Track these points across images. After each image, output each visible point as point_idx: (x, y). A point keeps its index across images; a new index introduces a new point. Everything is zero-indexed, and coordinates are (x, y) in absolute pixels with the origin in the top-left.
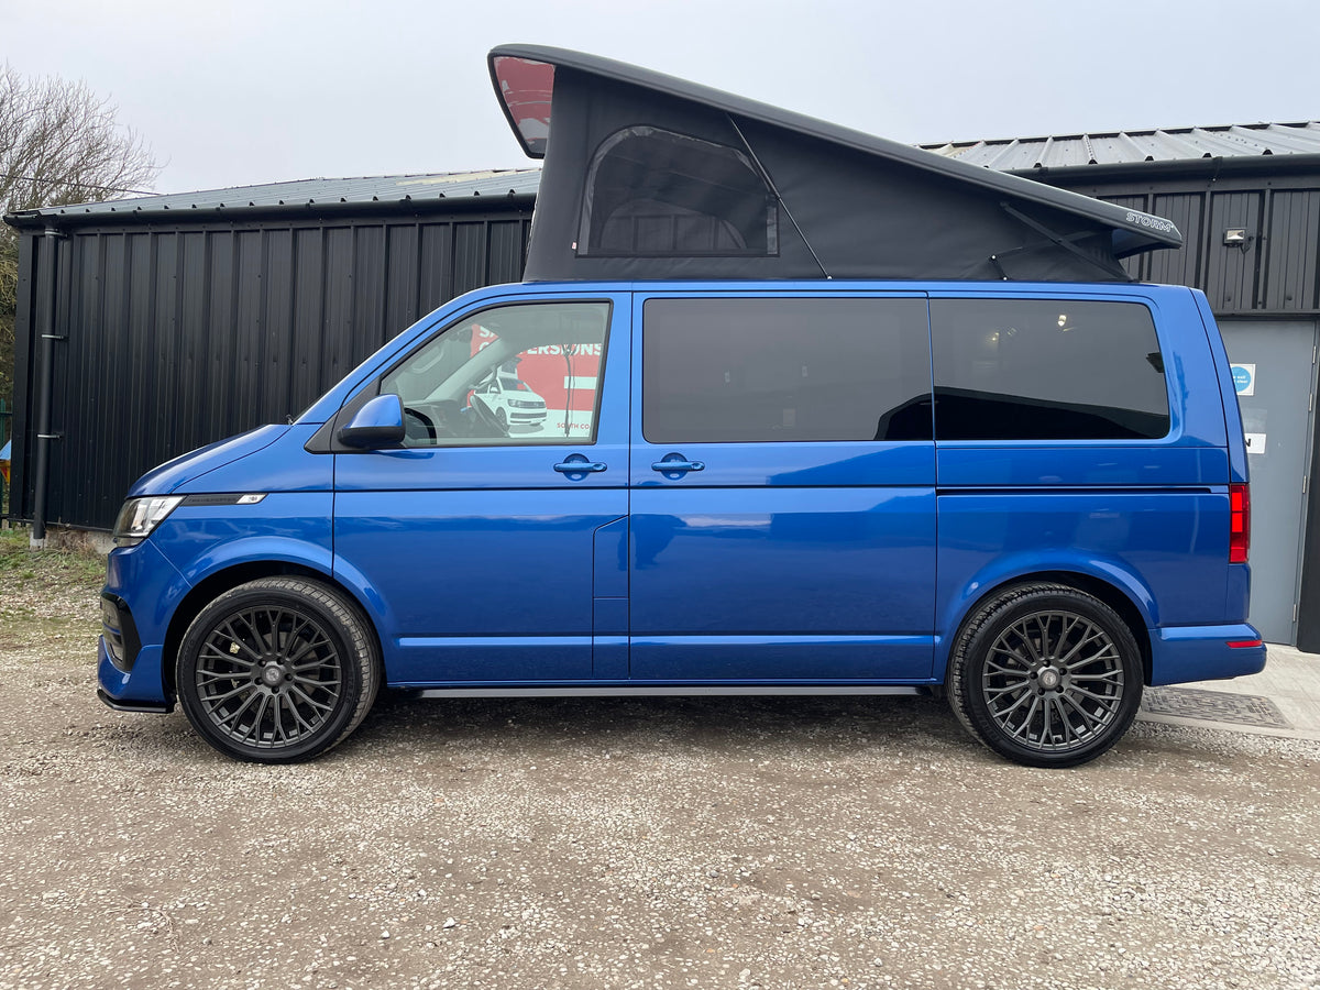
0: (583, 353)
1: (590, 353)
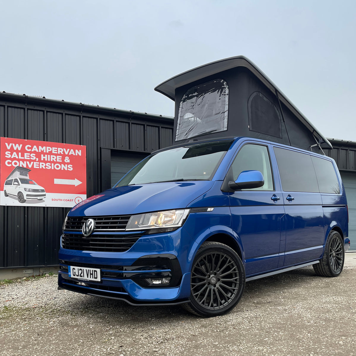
0: (62, 169)
1: (66, 169)
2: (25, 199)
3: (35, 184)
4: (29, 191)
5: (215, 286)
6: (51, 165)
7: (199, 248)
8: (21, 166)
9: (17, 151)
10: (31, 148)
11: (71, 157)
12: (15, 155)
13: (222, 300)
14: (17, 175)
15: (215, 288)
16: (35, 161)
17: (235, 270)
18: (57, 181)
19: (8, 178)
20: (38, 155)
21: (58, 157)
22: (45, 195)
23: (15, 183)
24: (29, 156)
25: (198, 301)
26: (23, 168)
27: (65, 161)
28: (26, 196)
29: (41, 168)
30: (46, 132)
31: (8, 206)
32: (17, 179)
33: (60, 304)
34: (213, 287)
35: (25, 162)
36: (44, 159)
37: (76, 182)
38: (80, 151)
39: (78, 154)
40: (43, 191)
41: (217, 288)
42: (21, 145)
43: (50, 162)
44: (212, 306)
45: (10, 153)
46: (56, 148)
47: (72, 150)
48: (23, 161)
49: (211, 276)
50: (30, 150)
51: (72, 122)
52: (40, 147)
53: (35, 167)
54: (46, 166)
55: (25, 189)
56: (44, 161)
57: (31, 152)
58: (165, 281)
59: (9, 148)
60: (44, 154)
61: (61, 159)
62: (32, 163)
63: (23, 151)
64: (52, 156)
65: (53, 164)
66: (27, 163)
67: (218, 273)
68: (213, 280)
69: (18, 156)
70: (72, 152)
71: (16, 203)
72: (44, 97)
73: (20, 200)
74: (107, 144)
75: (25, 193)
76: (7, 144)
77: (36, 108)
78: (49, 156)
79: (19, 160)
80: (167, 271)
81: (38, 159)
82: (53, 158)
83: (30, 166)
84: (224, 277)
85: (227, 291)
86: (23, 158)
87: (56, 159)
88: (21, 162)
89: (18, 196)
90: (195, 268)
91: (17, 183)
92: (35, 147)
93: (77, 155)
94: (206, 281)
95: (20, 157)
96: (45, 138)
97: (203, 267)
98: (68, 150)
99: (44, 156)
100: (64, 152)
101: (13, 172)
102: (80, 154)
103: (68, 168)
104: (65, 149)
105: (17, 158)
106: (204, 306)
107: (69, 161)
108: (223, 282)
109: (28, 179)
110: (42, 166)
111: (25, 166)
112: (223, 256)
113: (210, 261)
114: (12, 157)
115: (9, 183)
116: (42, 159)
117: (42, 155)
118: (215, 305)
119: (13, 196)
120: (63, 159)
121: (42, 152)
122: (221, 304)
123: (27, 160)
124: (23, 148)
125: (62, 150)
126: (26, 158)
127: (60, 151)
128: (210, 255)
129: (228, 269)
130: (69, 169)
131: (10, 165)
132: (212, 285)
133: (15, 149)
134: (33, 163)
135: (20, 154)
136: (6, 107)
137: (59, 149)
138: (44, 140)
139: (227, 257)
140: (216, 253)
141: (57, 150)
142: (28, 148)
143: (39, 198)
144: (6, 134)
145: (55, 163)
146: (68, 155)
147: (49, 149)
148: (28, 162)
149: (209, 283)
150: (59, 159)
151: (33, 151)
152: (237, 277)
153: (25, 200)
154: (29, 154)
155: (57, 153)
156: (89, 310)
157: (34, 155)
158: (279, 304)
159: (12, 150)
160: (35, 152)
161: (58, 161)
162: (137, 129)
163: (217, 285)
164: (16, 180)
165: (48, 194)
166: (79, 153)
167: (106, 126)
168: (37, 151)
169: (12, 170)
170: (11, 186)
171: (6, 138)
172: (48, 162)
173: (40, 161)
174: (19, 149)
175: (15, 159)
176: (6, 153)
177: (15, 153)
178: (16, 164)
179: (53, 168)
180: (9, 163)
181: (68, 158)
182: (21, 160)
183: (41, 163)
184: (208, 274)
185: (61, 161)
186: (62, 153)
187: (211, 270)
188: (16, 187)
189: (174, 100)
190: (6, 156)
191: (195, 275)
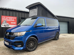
18: (11, 23)
19: (3, 22)
22: (9, 25)
82: (11, 19)
89: (4, 25)
102: (16, 18)
109: (6, 23)
110: (9, 20)
111: (6, 20)
122: (33, 49)
167: (20, 14)
168: (8, 18)
174: (5, 17)
176: (2, 18)
181: (13, 19)
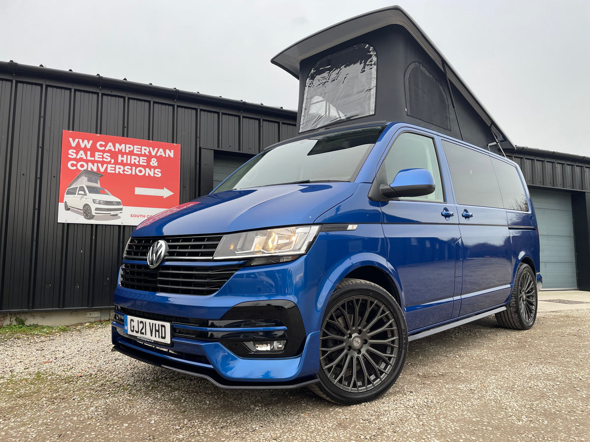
0: (147, 175)
1: (152, 175)
2: (93, 214)
3: (108, 194)
4: (100, 204)
5: (359, 352)
6: (131, 169)
7: (335, 288)
8: (89, 169)
9: (85, 150)
10: (105, 146)
11: (159, 159)
12: (81, 154)
13: (370, 375)
14: (83, 182)
15: (360, 355)
16: (109, 163)
17: (391, 326)
18: (139, 191)
19: (71, 185)
20: (114, 155)
21: (141, 158)
22: (121, 209)
23: (80, 192)
24: (101, 157)
25: (332, 379)
26: (92, 171)
27: (151, 164)
28: (95, 210)
29: (117, 172)
30: (126, 125)
31: (68, 224)
32: (83, 187)
33: (121, 370)
34: (356, 355)
35: (96, 164)
36: (122, 161)
37: (166, 193)
38: (172, 151)
39: (169, 155)
40: (118, 203)
41: (363, 355)
42: (91, 142)
43: (131, 165)
44: (355, 386)
45: (75, 151)
46: (140, 147)
47: (161, 150)
48: (93, 162)
49: (353, 336)
50: (103, 148)
51: (162, 113)
52: (117, 145)
53: (109, 171)
54: (124, 171)
55: (94, 201)
56: (122, 164)
57: (104, 152)
58: (278, 345)
59: (74, 145)
60: (123, 154)
61: (145, 161)
62: (105, 165)
63: (93, 150)
64: (133, 157)
65: (134, 168)
66: (98, 166)
67: (365, 330)
68: (357, 342)
69: (86, 156)
70: (161, 152)
71: (81, 220)
72: (125, 79)
73: (87, 215)
74: (209, 143)
75: (93, 207)
76: (71, 139)
77: (114, 93)
78: (129, 157)
79: (87, 161)
80: (280, 330)
81: (114, 161)
82: (134, 160)
83: (102, 170)
84: (373, 338)
85: (378, 359)
86: (93, 159)
87: (139, 162)
88: (90, 164)
89: (84, 210)
90: (327, 322)
91: (83, 193)
92: (110, 144)
93: (167, 156)
94: (344, 344)
95: (89, 158)
96: (125, 132)
97: (340, 320)
98: (156, 149)
99: (122, 157)
100: (150, 152)
101: (78, 177)
102: (172, 155)
103: (154, 173)
104: (151, 149)
105: (85, 158)
106: (341, 386)
107: (156, 164)
108: (373, 346)
109: (99, 188)
110: (119, 169)
111: (95, 169)
112: (372, 303)
113: (351, 310)
114: (78, 157)
115: (72, 192)
116: (120, 161)
117: (120, 156)
118: (359, 384)
119: (76, 210)
120: (148, 161)
121: (120, 152)
122: (369, 382)
123: (98, 162)
124: (94, 145)
125: (148, 150)
126: (97, 159)
127: (145, 150)
128: (352, 302)
129: (380, 323)
130: (155, 175)
131: (75, 168)
132: (355, 350)
133: (83, 146)
134: (107, 166)
135: (89, 153)
136: (73, 91)
137: (143, 148)
138: (123, 136)
139: (380, 304)
140: (361, 297)
141: (141, 149)
142: (101, 146)
143: (112, 213)
144: (71, 126)
145: (137, 166)
146: (155, 156)
147: (130, 148)
148: (100, 165)
149: (350, 348)
150: (142, 161)
151: (107, 149)
152: (395, 338)
153: (94, 216)
154: (102, 154)
155: (140, 153)
156: (160, 383)
157: (109, 155)
158: (459, 379)
159: (78, 148)
160: (110, 151)
161: (141, 163)
162: (250, 126)
163: (363, 351)
164: (82, 189)
165: (125, 208)
166: (170, 153)
167: (208, 120)
168: (113, 150)
169: (76, 174)
170: (74, 197)
171: (71, 131)
172: (127, 164)
173: (116, 163)
174: (88, 146)
175: (81, 159)
176: (70, 152)
177: (82, 152)
178: (82, 166)
179: (134, 173)
180: (73, 165)
181: (156, 160)
182: (90, 161)
183: (117, 166)
184: (349, 332)
185: (146, 164)
186: (148, 154)
187: (353, 325)
188: (82, 198)
189: (298, 78)
190: (69, 156)
191: (328, 335)
